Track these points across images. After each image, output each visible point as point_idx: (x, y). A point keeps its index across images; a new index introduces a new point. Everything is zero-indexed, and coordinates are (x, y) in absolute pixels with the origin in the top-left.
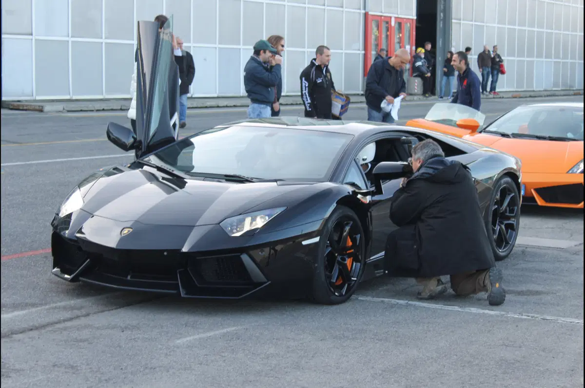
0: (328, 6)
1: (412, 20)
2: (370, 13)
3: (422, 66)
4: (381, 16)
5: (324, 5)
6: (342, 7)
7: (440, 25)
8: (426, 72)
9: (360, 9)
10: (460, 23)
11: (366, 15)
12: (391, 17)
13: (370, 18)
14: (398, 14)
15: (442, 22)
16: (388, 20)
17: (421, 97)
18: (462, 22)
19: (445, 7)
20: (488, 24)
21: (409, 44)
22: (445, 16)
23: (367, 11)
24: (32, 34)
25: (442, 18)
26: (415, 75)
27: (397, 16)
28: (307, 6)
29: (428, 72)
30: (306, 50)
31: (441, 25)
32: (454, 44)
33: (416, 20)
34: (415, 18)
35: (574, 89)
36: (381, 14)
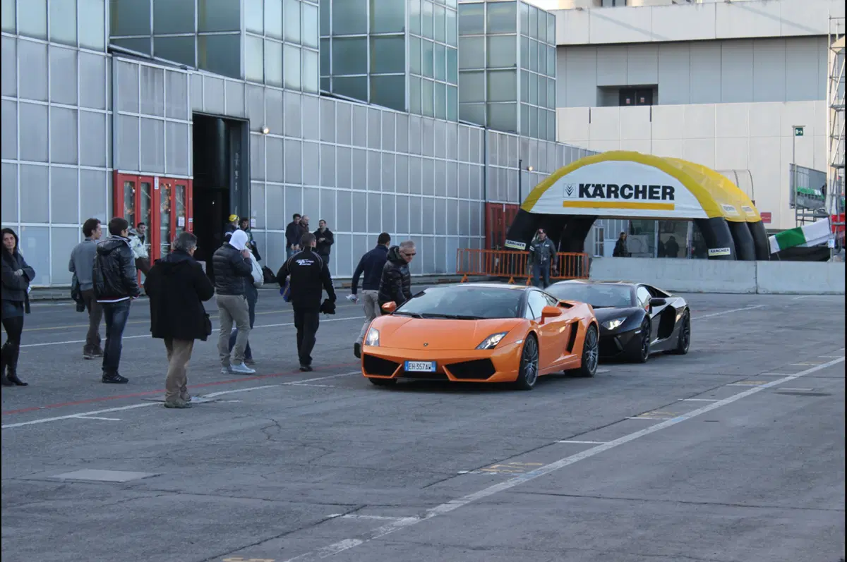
1: (188, 180)
2: (119, 171)
4: (139, 175)
5: (48, 162)
6: (77, 164)
7: (235, 187)
9: (104, 167)
10: (264, 185)
11: (114, 174)
12: (153, 177)
13: (119, 177)
14: (163, 173)
15: (236, 184)
16: (149, 181)
18: (266, 183)
19: (240, 163)
20: (307, 186)
21: (184, 215)
22: (240, 174)
23: (115, 169)
25: (236, 178)
27: (162, 175)
28: (19, 162)
30: (19, 223)
31: (236, 189)
32: (254, 213)
33: (194, 180)
34: (192, 178)
35: (444, 274)
36: (137, 173)
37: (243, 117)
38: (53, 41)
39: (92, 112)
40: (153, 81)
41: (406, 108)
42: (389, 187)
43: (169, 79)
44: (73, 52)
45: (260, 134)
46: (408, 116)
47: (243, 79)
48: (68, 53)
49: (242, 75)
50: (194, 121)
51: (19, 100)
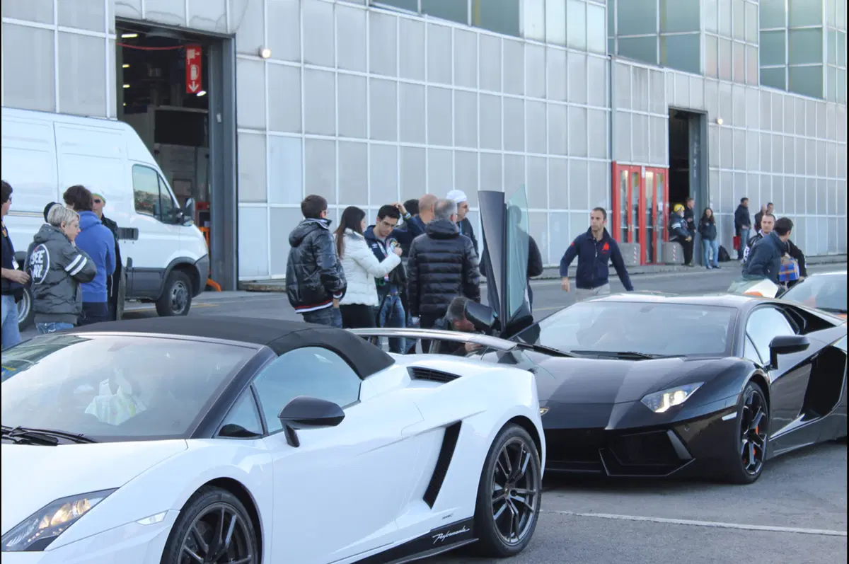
0: (570, 156)
1: (665, 169)
2: (618, 162)
3: (682, 227)
4: (630, 166)
5: (567, 155)
6: (586, 156)
7: (693, 174)
8: (686, 235)
9: (606, 158)
10: (718, 171)
11: (613, 165)
12: (640, 167)
13: (617, 167)
14: (648, 162)
15: (695, 171)
16: (636, 170)
17: (682, 267)
18: (721, 170)
19: (699, 152)
20: (750, 172)
21: (663, 200)
22: (699, 162)
23: (613, 160)
24: (266, 202)
25: (695, 165)
26: (673, 238)
27: (647, 165)
28: (548, 156)
29: (688, 235)
30: (549, 210)
31: (695, 176)
32: (712, 198)
33: (670, 169)
34: (668, 167)
36: (629, 163)
37: (702, 109)
38: (571, 47)
39: (597, 109)
40: (640, 79)
41: (824, 97)
42: (811, 172)
43: (652, 77)
44: (583, 57)
45: (714, 124)
46: (825, 104)
47: (703, 75)
48: (580, 57)
49: (701, 71)
50: (669, 114)
51: (548, 101)
